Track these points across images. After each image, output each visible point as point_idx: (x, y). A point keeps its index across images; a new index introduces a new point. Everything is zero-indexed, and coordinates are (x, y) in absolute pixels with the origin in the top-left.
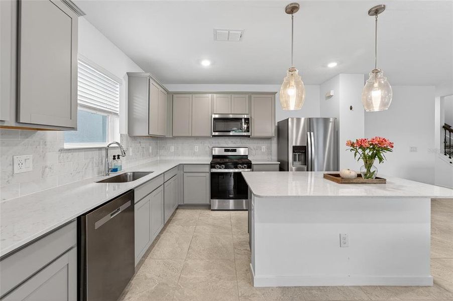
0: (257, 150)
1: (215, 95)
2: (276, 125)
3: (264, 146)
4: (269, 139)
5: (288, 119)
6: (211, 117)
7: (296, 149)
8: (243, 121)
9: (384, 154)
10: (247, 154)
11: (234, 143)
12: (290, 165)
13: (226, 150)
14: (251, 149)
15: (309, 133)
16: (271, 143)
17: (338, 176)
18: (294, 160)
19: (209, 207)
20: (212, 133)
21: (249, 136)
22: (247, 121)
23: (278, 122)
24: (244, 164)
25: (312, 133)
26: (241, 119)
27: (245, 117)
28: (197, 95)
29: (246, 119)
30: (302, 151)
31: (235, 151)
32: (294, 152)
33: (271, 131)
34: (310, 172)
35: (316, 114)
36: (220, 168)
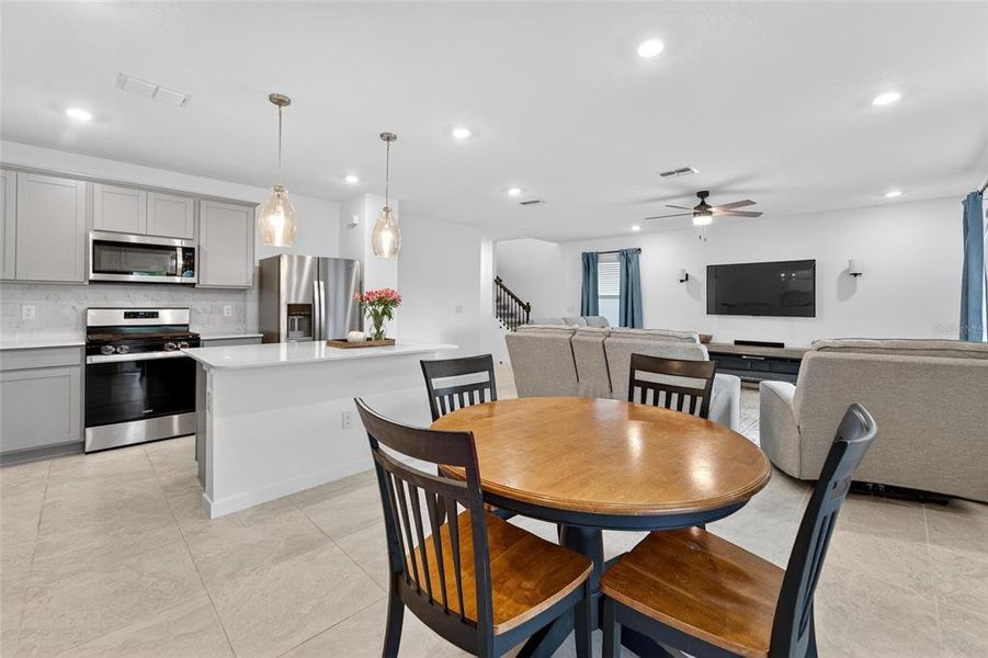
0: (211, 312)
1: (98, 186)
2: (257, 265)
3: (228, 307)
4: (241, 291)
5: (279, 257)
6: (87, 236)
7: (292, 309)
8: (180, 252)
9: (394, 310)
10: (187, 322)
11: (152, 300)
12: (283, 338)
13: (127, 315)
14: (198, 312)
15: (316, 283)
16: (245, 300)
17: (346, 341)
18: (290, 328)
19: (79, 448)
20: (87, 274)
21: (193, 285)
22: (189, 253)
23: (261, 261)
24: (180, 341)
25: (322, 283)
26: (174, 249)
27: (184, 245)
28: (33, 177)
29: (185, 250)
30: (303, 314)
31: (155, 315)
32: (289, 315)
33: (245, 276)
34: (317, 343)
35: (333, 252)
36: (116, 353)
